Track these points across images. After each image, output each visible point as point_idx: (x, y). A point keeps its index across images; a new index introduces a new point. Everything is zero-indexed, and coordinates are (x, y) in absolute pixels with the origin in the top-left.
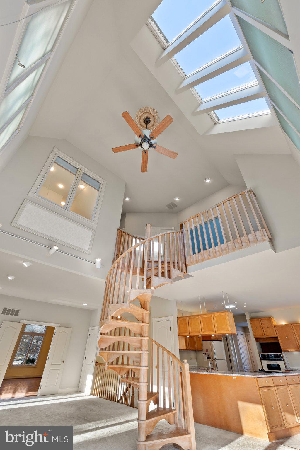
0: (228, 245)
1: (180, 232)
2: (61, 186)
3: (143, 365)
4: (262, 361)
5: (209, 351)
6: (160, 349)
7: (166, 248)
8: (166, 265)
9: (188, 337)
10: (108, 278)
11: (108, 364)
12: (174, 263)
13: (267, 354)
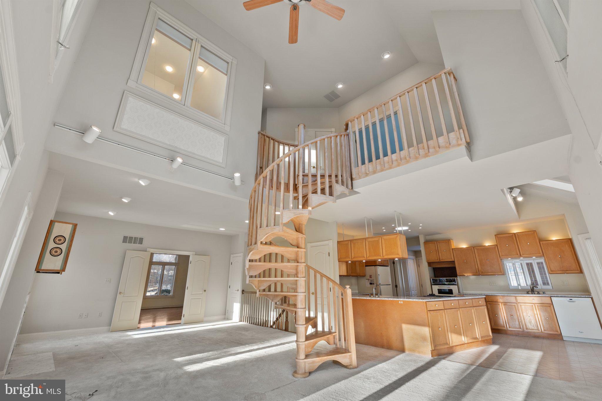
0: (409, 152)
1: (344, 135)
2: (169, 69)
3: (300, 291)
4: (433, 286)
5: (372, 277)
6: (318, 276)
7: (326, 157)
8: (327, 179)
9: (350, 262)
10: (252, 198)
11: (259, 291)
12: (336, 176)
13: (439, 279)
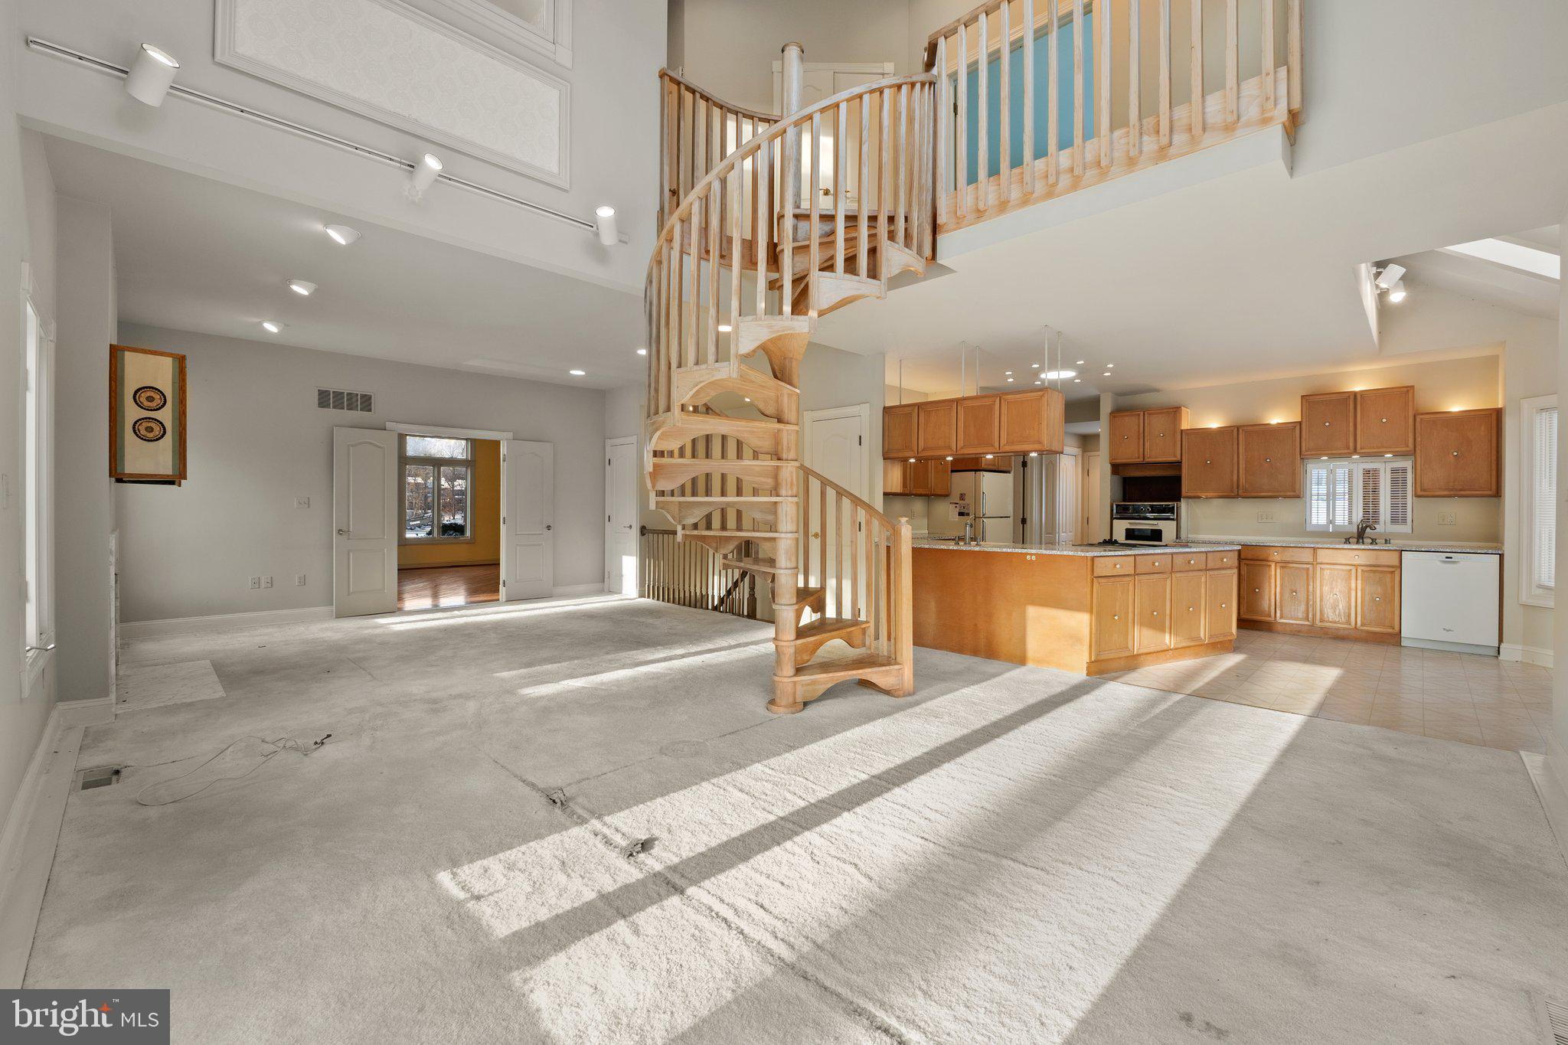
0: (1111, 142)
1: (923, 85)
3: (784, 530)
4: (1115, 521)
5: (966, 497)
6: (831, 493)
8: (863, 229)
9: (912, 460)
10: (651, 281)
11: (684, 529)
13: (1134, 505)
